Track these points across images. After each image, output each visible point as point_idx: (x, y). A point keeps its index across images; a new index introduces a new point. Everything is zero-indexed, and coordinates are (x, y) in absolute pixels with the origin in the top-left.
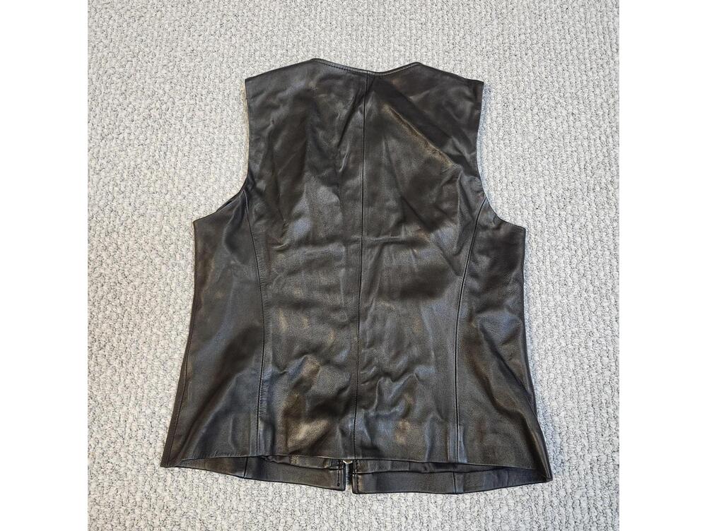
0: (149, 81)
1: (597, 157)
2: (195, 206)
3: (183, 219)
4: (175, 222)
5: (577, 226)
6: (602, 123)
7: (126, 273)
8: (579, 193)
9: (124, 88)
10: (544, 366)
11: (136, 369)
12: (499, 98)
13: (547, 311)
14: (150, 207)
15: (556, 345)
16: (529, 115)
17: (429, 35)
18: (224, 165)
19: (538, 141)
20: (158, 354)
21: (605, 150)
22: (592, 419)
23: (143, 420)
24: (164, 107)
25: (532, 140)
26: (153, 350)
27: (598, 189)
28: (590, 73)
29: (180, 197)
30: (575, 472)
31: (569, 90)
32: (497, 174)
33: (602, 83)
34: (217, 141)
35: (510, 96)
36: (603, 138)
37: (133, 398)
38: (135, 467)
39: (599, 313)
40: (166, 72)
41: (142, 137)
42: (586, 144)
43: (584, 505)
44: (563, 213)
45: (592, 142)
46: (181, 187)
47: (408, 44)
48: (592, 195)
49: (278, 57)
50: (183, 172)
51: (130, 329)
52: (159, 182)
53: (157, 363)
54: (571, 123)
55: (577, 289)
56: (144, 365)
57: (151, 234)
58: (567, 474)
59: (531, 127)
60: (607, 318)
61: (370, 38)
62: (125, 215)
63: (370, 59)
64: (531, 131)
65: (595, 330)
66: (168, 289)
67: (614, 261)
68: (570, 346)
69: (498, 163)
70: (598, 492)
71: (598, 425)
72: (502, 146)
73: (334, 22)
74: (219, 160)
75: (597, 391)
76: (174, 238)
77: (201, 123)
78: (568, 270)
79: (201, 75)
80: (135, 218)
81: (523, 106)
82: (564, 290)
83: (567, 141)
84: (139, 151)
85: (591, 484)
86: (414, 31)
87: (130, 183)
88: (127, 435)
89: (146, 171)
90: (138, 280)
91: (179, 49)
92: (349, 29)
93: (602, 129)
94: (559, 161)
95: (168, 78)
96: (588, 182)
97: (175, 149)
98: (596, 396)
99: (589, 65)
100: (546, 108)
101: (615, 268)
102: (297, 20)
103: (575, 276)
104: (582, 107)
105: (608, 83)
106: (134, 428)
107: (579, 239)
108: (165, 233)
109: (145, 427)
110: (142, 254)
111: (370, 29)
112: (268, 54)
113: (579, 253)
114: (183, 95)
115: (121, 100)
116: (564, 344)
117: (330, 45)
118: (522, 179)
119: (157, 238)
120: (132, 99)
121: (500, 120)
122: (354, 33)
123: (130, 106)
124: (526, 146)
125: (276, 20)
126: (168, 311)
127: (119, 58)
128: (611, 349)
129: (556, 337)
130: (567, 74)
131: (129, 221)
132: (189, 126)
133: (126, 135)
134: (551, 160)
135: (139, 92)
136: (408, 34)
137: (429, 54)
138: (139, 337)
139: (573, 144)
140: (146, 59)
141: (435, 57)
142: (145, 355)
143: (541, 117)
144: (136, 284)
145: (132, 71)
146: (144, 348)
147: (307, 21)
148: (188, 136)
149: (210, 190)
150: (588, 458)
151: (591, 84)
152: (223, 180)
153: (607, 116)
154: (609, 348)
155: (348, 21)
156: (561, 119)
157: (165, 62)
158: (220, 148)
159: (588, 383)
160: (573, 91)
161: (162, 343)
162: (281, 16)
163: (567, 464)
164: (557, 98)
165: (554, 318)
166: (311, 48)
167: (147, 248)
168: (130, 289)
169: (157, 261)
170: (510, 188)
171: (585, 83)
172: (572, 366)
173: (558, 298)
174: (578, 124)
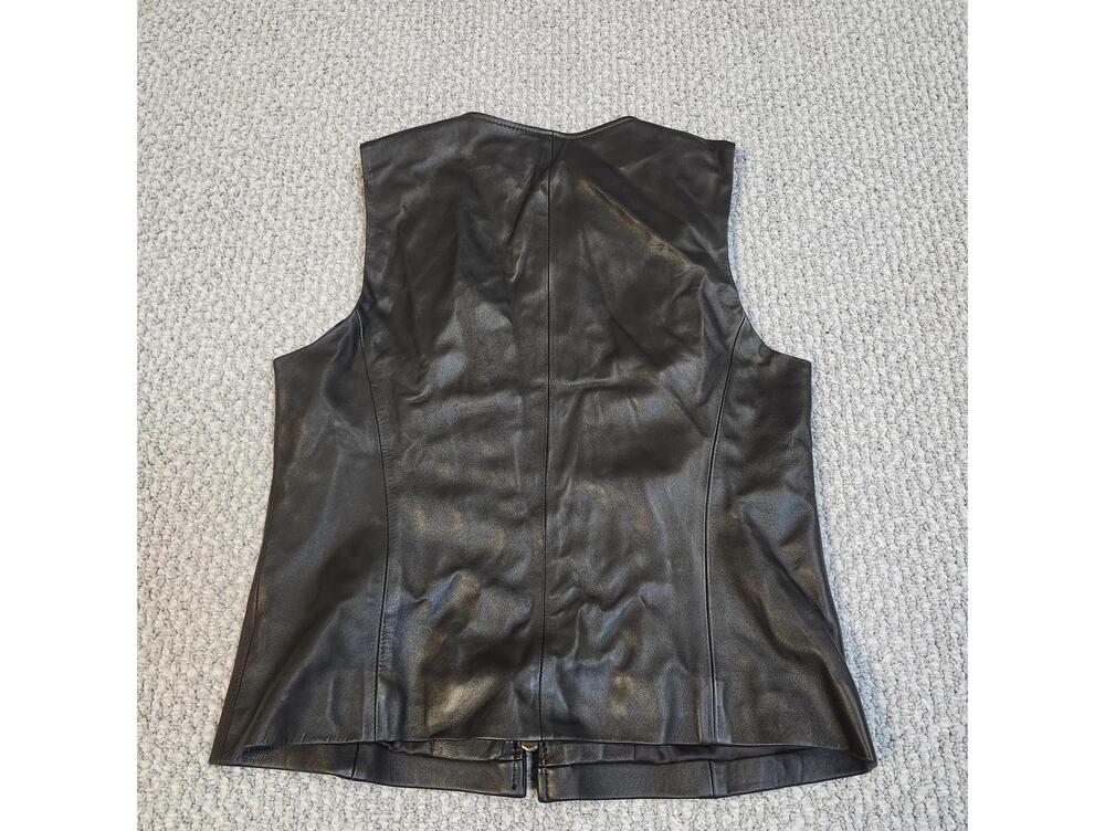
0: (208, 153)
1: (917, 252)
2: (278, 339)
3: (258, 360)
4: (244, 366)
5: (893, 358)
6: (921, 202)
7: (162, 447)
8: (893, 307)
9: (168, 164)
10: (853, 580)
11: (174, 603)
12: (760, 168)
13: (852, 492)
14: (204, 341)
15: (870, 545)
16: (808, 192)
17: (649, 80)
18: (325, 276)
19: (824, 231)
20: (211, 577)
21: (929, 243)
22: (935, 664)
23: (182, 687)
24: (232, 190)
25: (814, 230)
26: (202, 571)
27: (922, 300)
28: (899, 131)
29: (254, 326)
30: (914, 755)
31: (867, 155)
32: (761, 281)
33: (919, 144)
34: (314, 240)
35: (777, 166)
36: (926, 225)
37: (166, 652)
38: (166, 768)
39: (937, 493)
40: (235, 139)
41: (194, 236)
42: (899, 233)
43: (933, 811)
44: (869, 338)
45: (909, 230)
46: (256, 311)
47: (615, 93)
48: (913, 309)
49: (413, 115)
50: (260, 288)
51: (165, 537)
52: (220, 304)
53: (208, 592)
54: (874, 204)
55: (898, 456)
56: (187, 596)
57: (204, 385)
58: (901, 759)
59: (812, 211)
60: (951, 501)
61: (557, 86)
62: (163, 356)
63: (556, 114)
64: (812, 217)
65: (932, 521)
66: (229, 470)
67: (955, 411)
68: (893, 547)
69: (761, 265)
70: (955, 788)
71: (948, 676)
72: (767, 238)
73: (501, 64)
74: (318, 268)
75: (941, 617)
76: (242, 390)
77: (290, 215)
78: (883, 426)
79: (292, 143)
80: (179, 360)
81: (798, 180)
82: (877, 458)
83: (869, 229)
84: (190, 258)
85: (941, 774)
86: (624, 75)
87: (173, 306)
88: (154, 713)
89: (200, 288)
90: (181, 457)
91: (257, 105)
92: (524, 73)
93: (923, 212)
94: (858, 260)
95: (240, 148)
96: (905, 291)
97: (247, 254)
98: (941, 626)
99: (896, 119)
100: (834, 181)
101: (957, 421)
102: (443, 61)
103: (895, 435)
104: (889, 179)
105: (927, 144)
106: (167, 702)
107: (896, 378)
108: (228, 383)
109: (186, 699)
110: (189, 416)
111: (556, 72)
112: (397, 111)
113: (899, 399)
114: (262, 173)
115: (164, 182)
116: (882, 544)
117: (494, 97)
118: (801, 289)
119: (215, 390)
120: (181, 179)
121: (763, 201)
122: (532, 79)
123: (178, 190)
124: (805, 239)
125: (410, 61)
126: (230, 506)
127: (163, 120)
128: (960, 550)
129: (869, 533)
130: (863, 132)
131: (170, 364)
132: (271, 218)
133: (169, 234)
134: (845, 258)
135: (194, 170)
136: (615, 79)
137: (649, 106)
138: (179, 550)
139: (880, 235)
140: (206, 120)
141: (658, 111)
142: (188, 579)
143: (827, 195)
144: (178, 463)
145: (183, 139)
146: (187, 568)
147: (459, 61)
148: (270, 233)
149: (303, 314)
150: (935, 731)
151: (901, 146)
152: (324, 298)
153: (929, 193)
154: (957, 548)
155: (522, 61)
156: (858, 197)
157: (236, 125)
158: (321, 250)
159: (927, 605)
160: (874, 156)
161: (217, 559)
162: (418, 57)
163: (900, 742)
164: (849, 167)
165: (864, 502)
166: (465, 101)
167: (198, 407)
168: (167, 472)
169: (214, 426)
170: (784, 301)
171: (892, 144)
172: (898, 579)
173: (870, 470)
174: (885, 204)
